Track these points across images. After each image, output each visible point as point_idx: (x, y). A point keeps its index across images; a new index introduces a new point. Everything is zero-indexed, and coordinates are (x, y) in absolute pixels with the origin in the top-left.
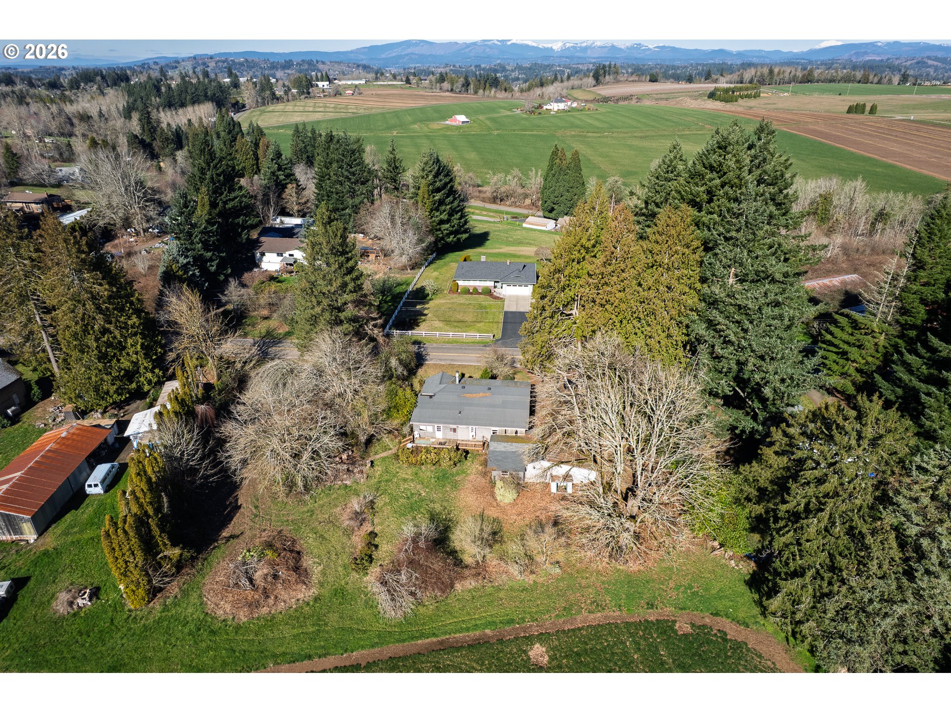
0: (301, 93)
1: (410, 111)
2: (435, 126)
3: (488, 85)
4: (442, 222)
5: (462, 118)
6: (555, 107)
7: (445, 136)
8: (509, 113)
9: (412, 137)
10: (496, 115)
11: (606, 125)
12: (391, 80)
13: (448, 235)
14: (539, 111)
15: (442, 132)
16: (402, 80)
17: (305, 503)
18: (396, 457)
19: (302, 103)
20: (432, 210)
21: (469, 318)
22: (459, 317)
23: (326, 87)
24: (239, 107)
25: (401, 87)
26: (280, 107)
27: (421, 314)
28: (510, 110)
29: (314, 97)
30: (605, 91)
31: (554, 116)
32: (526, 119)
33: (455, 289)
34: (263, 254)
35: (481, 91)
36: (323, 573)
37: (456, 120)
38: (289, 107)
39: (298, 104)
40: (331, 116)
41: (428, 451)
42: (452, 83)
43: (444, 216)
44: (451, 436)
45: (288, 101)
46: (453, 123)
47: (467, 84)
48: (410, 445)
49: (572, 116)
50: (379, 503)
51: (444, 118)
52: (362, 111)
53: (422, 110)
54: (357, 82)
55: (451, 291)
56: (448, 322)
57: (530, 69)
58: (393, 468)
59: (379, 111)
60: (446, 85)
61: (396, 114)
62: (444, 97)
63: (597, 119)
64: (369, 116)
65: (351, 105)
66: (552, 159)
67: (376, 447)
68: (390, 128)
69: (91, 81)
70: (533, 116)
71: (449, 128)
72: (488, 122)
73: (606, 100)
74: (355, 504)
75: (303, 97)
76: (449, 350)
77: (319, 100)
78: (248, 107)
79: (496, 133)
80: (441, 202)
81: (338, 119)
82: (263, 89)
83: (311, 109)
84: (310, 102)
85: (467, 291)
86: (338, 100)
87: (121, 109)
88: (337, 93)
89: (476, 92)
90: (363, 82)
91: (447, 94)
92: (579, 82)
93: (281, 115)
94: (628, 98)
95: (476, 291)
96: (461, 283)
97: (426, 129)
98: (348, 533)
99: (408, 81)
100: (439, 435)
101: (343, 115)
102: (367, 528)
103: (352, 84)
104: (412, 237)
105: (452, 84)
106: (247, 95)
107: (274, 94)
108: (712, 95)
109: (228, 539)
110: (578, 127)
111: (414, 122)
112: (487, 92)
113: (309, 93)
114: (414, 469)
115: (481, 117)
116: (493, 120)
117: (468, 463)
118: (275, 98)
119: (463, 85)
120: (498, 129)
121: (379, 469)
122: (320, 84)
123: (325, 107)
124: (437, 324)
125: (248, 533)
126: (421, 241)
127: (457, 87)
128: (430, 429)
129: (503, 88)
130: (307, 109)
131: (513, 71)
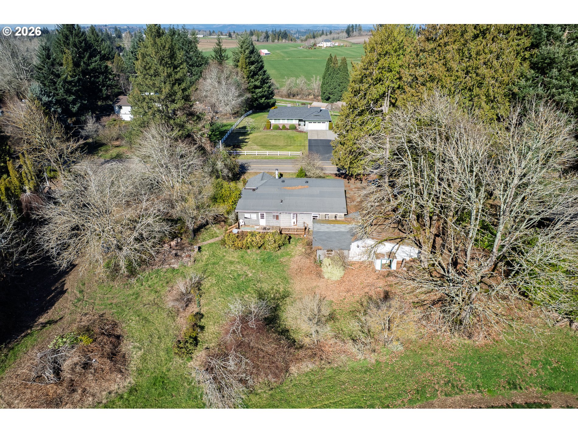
3: (280, 38)
4: (256, 87)
5: (265, 51)
6: (325, 45)
8: (295, 49)
10: (287, 50)
11: (358, 54)
13: (261, 97)
14: (315, 47)
16: (226, 35)
17: (131, 286)
18: (223, 242)
20: (248, 77)
21: (281, 143)
22: (274, 143)
25: (226, 39)
27: (243, 141)
28: (296, 47)
30: (352, 40)
31: (324, 50)
32: (306, 51)
33: (269, 126)
34: (120, 107)
35: (276, 41)
36: (144, 359)
37: (261, 53)
41: (253, 234)
43: (258, 83)
44: (274, 223)
47: (267, 37)
48: (235, 231)
49: (336, 50)
50: (206, 284)
55: (266, 128)
56: (264, 146)
58: (220, 252)
60: (254, 37)
63: (352, 51)
66: (328, 64)
67: (204, 234)
70: (310, 50)
72: (282, 54)
74: (181, 286)
76: (266, 163)
79: (287, 59)
80: (255, 73)
85: (277, 128)
89: (273, 42)
90: (201, 35)
92: (338, 35)
95: (284, 128)
96: (273, 122)
98: (173, 314)
99: (230, 35)
100: (263, 223)
102: (194, 308)
104: (234, 92)
105: (258, 37)
109: (44, 325)
110: (340, 55)
112: (280, 41)
114: (240, 253)
115: (278, 51)
116: (286, 53)
117: (291, 246)
119: (265, 38)
120: (289, 57)
121: (206, 254)
124: (255, 147)
125: (68, 318)
126: (240, 95)
127: (261, 39)
128: (254, 216)
129: (290, 39)
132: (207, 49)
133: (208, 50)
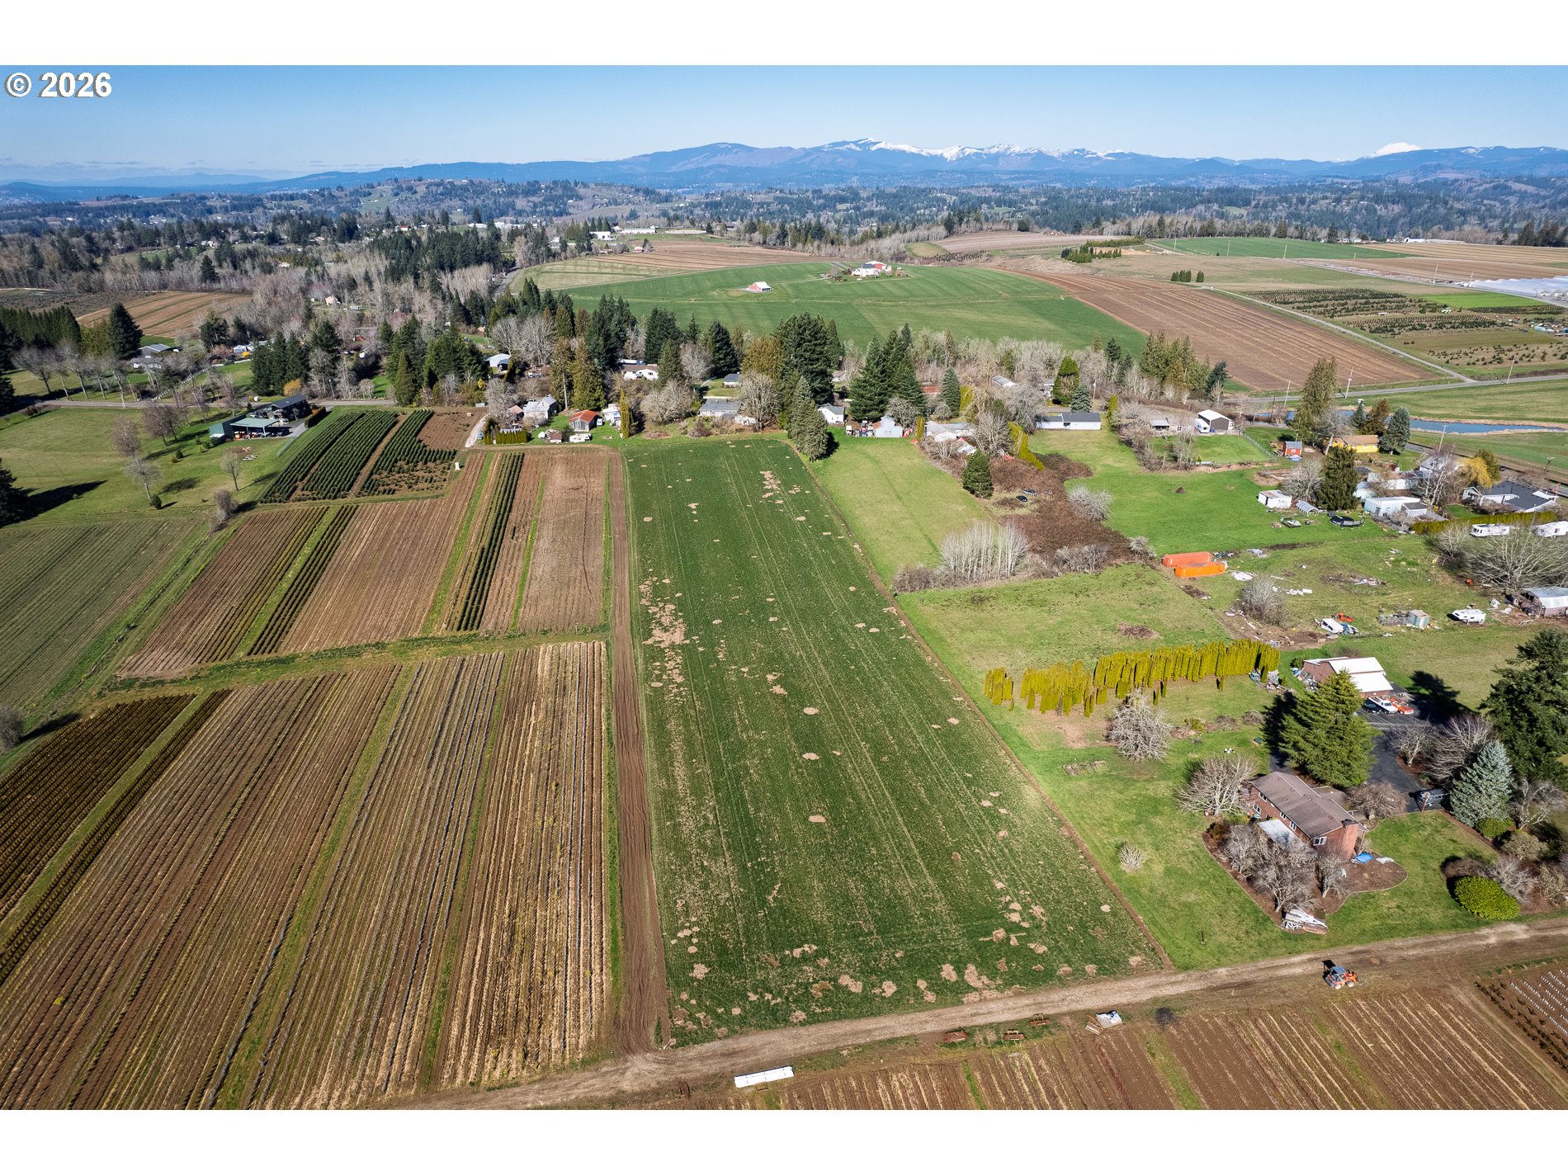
0: (581, 249)
1: (710, 275)
2: (734, 293)
3: (810, 237)
4: (720, 359)
5: (762, 285)
6: (863, 272)
7: (744, 304)
8: (815, 279)
9: (709, 305)
10: (800, 281)
11: (906, 293)
12: (688, 228)
13: (725, 366)
14: (845, 277)
15: (741, 300)
16: (702, 229)
19: (584, 262)
20: (715, 352)
21: (728, 393)
22: (724, 393)
23: (606, 238)
24: (510, 266)
25: (700, 239)
26: (557, 266)
27: (706, 392)
28: (818, 276)
29: (597, 254)
30: (954, 245)
31: (859, 283)
32: (829, 286)
33: (722, 385)
35: (800, 245)
37: (756, 287)
38: (570, 266)
39: (579, 262)
40: (620, 279)
42: (765, 233)
43: (722, 356)
45: (566, 258)
46: (754, 291)
47: (783, 235)
49: (877, 283)
51: (745, 284)
52: (655, 273)
53: (723, 273)
54: (645, 231)
56: (718, 394)
57: (895, 196)
59: (675, 274)
60: (757, 236)
61: (695, 278)
62: (752, 253)
64: (664, 280)
65: (642, 266)
68: (687, 294)
69: (312, 231)
70: (838, 283)
71: (748, 295)
72: (789, 290)
73: (949, 257)
75: (583, 254)
77: (602, 259)
78: (518, 265)
79: (794, 301)
80: (720, 349)
81: (629, 283)
82: (537, 246)
83: (596, 270)
84: (593, 260)
85: (728, 386)
86: (624, 258)
87: (383, 270)
88: (625, 250)
89: (794, 245)
90: (652, 230)
91: (759, 249)
92: (926, 233)
93: (562, 277)
94: (975, 255)
95: (732, 386)
96: (726, 383)
97: (725, 296)
99: (709, 230)
101: (635, 279)
103: (638, 234)
104: (703, 361)
105: (765, 235)
106: (518, 251)
107: (549, 250)
108: (1065, 254)
110: (877, 295)
111: (713, 289)
112: (804, 248)
113: (590, 249)
115: (784, 284)
116: (796, 287)
118: (552, 256)
119: (778, 238)
120: (797, 297)
122: (600, 234)
123: (613, 267)
124: (713, 394)
126: (708, 366)
127: (771, 240)
130: (591, 269)
131: (869, 199)
132: (666, 270)
133: (669, 273)
